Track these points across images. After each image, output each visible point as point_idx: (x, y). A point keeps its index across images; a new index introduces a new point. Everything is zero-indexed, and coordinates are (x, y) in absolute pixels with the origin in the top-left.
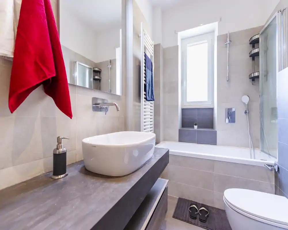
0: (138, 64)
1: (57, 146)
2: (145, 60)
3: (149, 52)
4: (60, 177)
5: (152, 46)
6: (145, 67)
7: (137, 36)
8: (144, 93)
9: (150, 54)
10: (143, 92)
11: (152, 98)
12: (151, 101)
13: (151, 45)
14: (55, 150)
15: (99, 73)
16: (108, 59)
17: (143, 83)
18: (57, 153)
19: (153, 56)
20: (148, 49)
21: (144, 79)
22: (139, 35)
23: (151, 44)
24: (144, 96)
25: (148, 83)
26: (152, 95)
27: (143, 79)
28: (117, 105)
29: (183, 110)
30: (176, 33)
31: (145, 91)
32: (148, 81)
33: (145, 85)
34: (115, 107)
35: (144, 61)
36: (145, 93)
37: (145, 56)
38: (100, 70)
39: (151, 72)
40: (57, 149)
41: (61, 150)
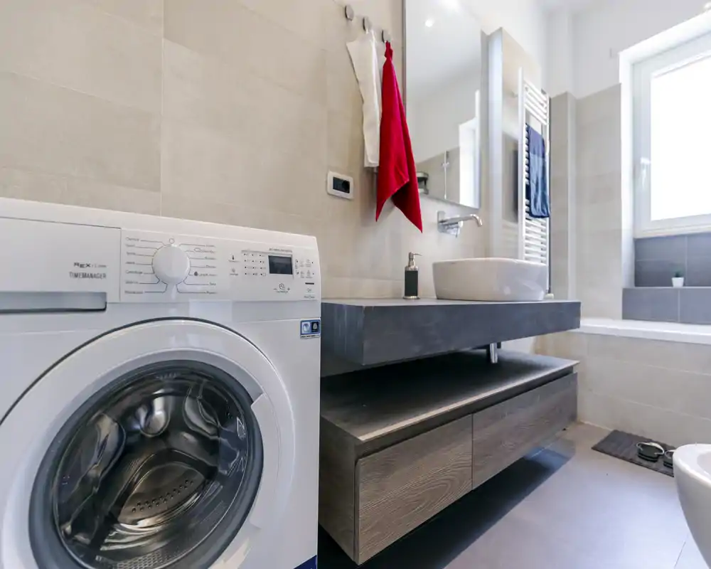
0: (511, 148)
1: (409, 263)
2: (528, 138)
3: (538, 119)
4: (411, 297)
5: (545, 105)
6: (528, 151)
7: (510, 94)
8: (525, 201)
9: (540, 123)
10: (523, 201)
11: (543, 211)
12: (542, 217)
13: (542, 105)
14: (406, 268)
15: (423, 183)
16: (442, 150)
17: (523, 181)
18: (410, 269)
19: (546, 126)
20: (533, 116)
21: (525, 174)
22: (515, 93)
23: (542, 102)
24: (525, 208)
25: (535, 182)
26: (544, 206)
27: (523, 174)
28: (478, 218)
29: (638, 243)
30: (613, 56)
31: (528, 197)
32: (534, 178)
33: (528, 188)
34: (473, 222)
35: (525, 140)
36: (528, 201)
37: (528, 130)
38: (426, 176)
39: (541, 159)
40: (409, 266)
41: (412, 267)
